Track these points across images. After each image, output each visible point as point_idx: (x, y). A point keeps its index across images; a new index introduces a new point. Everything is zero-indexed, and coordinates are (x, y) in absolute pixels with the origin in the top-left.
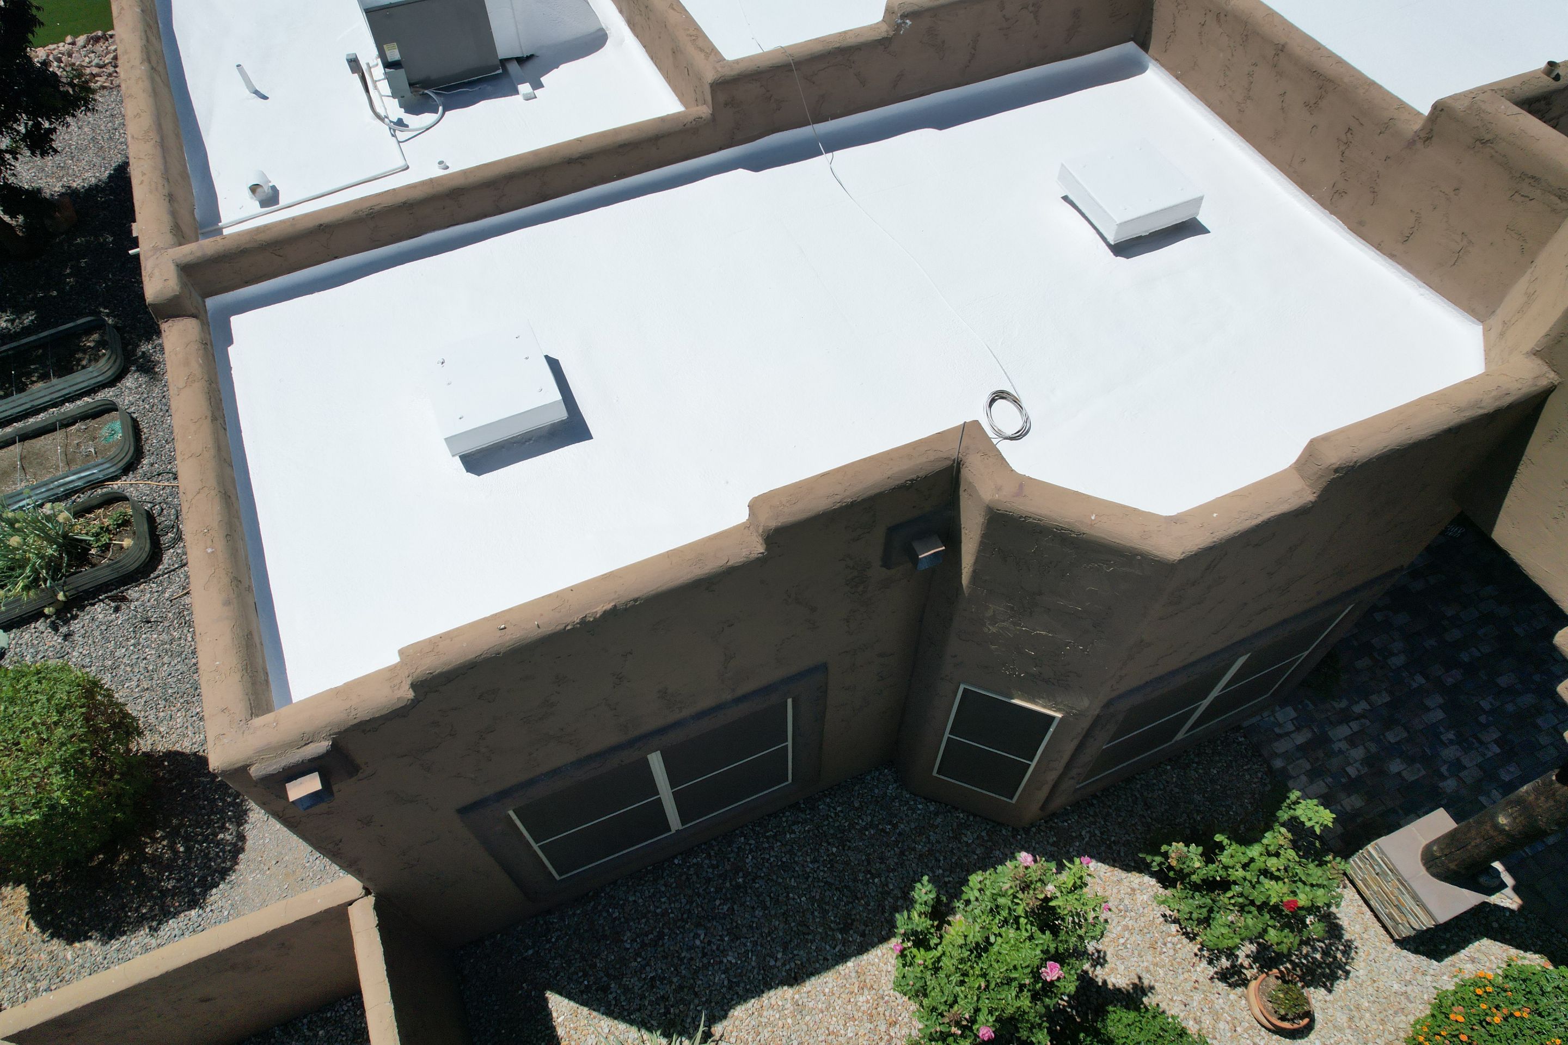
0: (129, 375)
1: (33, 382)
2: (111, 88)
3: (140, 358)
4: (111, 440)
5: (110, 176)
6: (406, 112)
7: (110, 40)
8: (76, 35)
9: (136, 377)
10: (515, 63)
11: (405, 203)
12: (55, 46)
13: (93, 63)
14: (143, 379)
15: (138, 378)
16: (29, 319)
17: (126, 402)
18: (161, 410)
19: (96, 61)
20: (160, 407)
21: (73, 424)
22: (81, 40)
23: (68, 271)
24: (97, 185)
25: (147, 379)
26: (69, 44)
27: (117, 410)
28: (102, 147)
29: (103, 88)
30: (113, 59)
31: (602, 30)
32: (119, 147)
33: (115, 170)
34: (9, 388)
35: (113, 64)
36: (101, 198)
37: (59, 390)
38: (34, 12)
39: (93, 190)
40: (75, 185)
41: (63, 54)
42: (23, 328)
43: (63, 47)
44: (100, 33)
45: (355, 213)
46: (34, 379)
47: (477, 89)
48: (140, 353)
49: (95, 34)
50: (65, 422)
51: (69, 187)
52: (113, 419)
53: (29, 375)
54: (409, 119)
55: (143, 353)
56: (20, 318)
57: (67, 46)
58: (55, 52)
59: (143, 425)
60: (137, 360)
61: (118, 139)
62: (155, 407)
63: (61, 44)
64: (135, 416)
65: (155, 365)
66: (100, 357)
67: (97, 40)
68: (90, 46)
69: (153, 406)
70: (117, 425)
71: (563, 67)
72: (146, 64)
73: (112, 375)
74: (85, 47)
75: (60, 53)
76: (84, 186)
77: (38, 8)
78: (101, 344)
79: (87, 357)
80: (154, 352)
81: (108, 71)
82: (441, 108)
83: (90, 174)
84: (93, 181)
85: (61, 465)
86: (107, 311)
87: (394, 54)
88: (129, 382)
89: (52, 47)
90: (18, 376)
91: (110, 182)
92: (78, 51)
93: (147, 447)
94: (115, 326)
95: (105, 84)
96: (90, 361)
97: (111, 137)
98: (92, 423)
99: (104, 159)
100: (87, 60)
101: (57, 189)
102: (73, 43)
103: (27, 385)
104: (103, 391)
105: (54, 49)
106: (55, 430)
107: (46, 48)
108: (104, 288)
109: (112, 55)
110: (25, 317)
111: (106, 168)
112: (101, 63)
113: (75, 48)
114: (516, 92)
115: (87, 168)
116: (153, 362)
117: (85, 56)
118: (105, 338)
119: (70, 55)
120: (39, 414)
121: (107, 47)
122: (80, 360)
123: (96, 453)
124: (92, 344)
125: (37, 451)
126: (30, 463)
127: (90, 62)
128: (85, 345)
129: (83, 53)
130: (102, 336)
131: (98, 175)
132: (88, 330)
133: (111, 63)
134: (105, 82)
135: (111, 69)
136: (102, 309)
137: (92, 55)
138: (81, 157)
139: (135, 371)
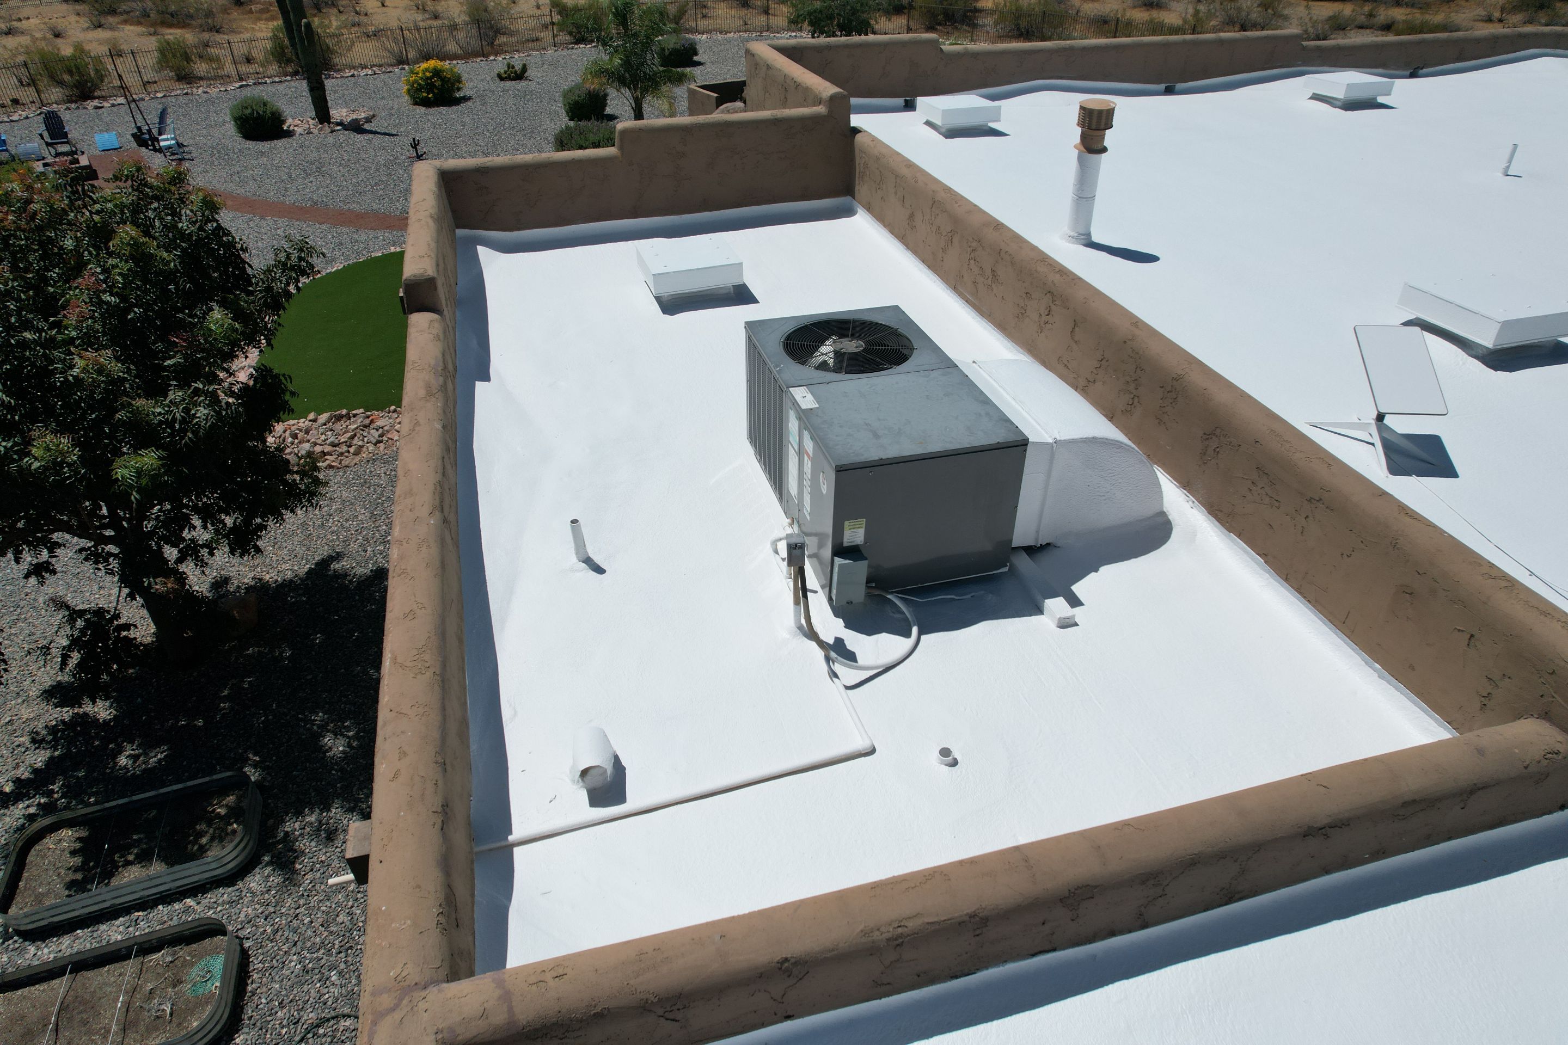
0: (257, 870)
1: (128, 863)
2: (338, 468)
3: (279, 842)
4: (201, 991)
5: (310, 571)
6: (848, 626)
7: (352, 419)
8: (320, 413)
9: (266, 873)
10: (1024, 555)
11: (972, 916)
12: (295, 422)
13: (328, 442)
14: (276, 880)
15: (268, 876)
16: (157, 756)
17: (242, 916)
18: (287, 939)
19: (332, 439)
20: (286, 934)
21: (157, 949)
22: (324, 417)
23: (226, 693)
24: (291, 581)
25: (280, 879)
26: (310, 421)
27: (224, 933)
28: (310, 535)
29: (330, 467)
30: (349, 438)
31: (1163, 514)
32: (329, 536)
33: (317, 564)
34: (94, 867)
35: (348, 444)
36: (292, 597)
37: (157, 886)
38: (287, 397)
39: (286, 586)
40: (267, 577)
41: (301, 430)
42: (145, 771)
43: (303, 423)
44: (344, 412)
45: (865, 933)
46: (131, 858)
47: (968, 596)
48: (282, 834)
49: (339, 412)
50: (147, 946)
51: (260, 580)
52: (214, 952)
53: (125, 849)
54: (854, 640)
55: (287, 834)
56: (146, 754)
57: (307, 422)
58: (293, 428)
59: (256, 964)
60: (275, 844)
61: (330, 527)
62: (280, 933)
63: (303, 420)
64: (247, 944)
65: (297, 857)
66: (227, 834)
67: (339, 418)
68: (331, 424)
69: (277, 931)
70: (218, 964)
71: (1104, 570)
72: (438, 514)
73: (235, 867)
74: (325, 425)
75: (298, 429)
76: (277, 581)
77: (293, 394)
78: (235, 813)
79: (211, 830)
80: (301, 834)
81: (341, 450)
82: (915, 630)
83: (288, 566)
84: (289, 575)
85: (114, 1028)
86: (257, 758)
87: (855, 534)
88: (254, 882)
89: (292, 422)
90: (112, 851)
91: (307, 578)
92: (317, 429)
93: (249, 1011)
94: (258, 784)
95: (333, 464)
96: (212, 839)
97: (323, 524)
98: (183, 952)
99: (308, 549)
100: (323, 437)
101: (246, 581)
102: (315, 420)
103: (118, 867)
104: (216, 892)
105: (294, 425)
106: (127, 957)
107: (285, 423)
108: (263, 722)
109: (349, 435)
110: (152, 754)
111: (307, 561)
112: (336, 441)
113: (315, 425)
114: (1039, 610)
115: (287, 558)
116: (296, 851)
117: (322, 434)
118: (242, 804)
119: (307, 432)
120: (116, 918)
121: (347, 426)
122: (201, 834)
123: (171, 1014)
124: (222, 811)
125: (87, 996)
126: (70, 1019)
127: (325, 440)
128: (214, 810)
129: (321, 430)
130: (239, 799)
131: (296, 568)
132: (223, 789)
133: (346, 442)
134: (333, 461)
135: (344, 448)
136: (251, 756)
137: (330, 433)
138: (284, 544)
139: (268, 864)
